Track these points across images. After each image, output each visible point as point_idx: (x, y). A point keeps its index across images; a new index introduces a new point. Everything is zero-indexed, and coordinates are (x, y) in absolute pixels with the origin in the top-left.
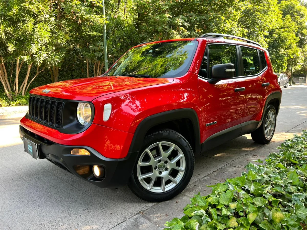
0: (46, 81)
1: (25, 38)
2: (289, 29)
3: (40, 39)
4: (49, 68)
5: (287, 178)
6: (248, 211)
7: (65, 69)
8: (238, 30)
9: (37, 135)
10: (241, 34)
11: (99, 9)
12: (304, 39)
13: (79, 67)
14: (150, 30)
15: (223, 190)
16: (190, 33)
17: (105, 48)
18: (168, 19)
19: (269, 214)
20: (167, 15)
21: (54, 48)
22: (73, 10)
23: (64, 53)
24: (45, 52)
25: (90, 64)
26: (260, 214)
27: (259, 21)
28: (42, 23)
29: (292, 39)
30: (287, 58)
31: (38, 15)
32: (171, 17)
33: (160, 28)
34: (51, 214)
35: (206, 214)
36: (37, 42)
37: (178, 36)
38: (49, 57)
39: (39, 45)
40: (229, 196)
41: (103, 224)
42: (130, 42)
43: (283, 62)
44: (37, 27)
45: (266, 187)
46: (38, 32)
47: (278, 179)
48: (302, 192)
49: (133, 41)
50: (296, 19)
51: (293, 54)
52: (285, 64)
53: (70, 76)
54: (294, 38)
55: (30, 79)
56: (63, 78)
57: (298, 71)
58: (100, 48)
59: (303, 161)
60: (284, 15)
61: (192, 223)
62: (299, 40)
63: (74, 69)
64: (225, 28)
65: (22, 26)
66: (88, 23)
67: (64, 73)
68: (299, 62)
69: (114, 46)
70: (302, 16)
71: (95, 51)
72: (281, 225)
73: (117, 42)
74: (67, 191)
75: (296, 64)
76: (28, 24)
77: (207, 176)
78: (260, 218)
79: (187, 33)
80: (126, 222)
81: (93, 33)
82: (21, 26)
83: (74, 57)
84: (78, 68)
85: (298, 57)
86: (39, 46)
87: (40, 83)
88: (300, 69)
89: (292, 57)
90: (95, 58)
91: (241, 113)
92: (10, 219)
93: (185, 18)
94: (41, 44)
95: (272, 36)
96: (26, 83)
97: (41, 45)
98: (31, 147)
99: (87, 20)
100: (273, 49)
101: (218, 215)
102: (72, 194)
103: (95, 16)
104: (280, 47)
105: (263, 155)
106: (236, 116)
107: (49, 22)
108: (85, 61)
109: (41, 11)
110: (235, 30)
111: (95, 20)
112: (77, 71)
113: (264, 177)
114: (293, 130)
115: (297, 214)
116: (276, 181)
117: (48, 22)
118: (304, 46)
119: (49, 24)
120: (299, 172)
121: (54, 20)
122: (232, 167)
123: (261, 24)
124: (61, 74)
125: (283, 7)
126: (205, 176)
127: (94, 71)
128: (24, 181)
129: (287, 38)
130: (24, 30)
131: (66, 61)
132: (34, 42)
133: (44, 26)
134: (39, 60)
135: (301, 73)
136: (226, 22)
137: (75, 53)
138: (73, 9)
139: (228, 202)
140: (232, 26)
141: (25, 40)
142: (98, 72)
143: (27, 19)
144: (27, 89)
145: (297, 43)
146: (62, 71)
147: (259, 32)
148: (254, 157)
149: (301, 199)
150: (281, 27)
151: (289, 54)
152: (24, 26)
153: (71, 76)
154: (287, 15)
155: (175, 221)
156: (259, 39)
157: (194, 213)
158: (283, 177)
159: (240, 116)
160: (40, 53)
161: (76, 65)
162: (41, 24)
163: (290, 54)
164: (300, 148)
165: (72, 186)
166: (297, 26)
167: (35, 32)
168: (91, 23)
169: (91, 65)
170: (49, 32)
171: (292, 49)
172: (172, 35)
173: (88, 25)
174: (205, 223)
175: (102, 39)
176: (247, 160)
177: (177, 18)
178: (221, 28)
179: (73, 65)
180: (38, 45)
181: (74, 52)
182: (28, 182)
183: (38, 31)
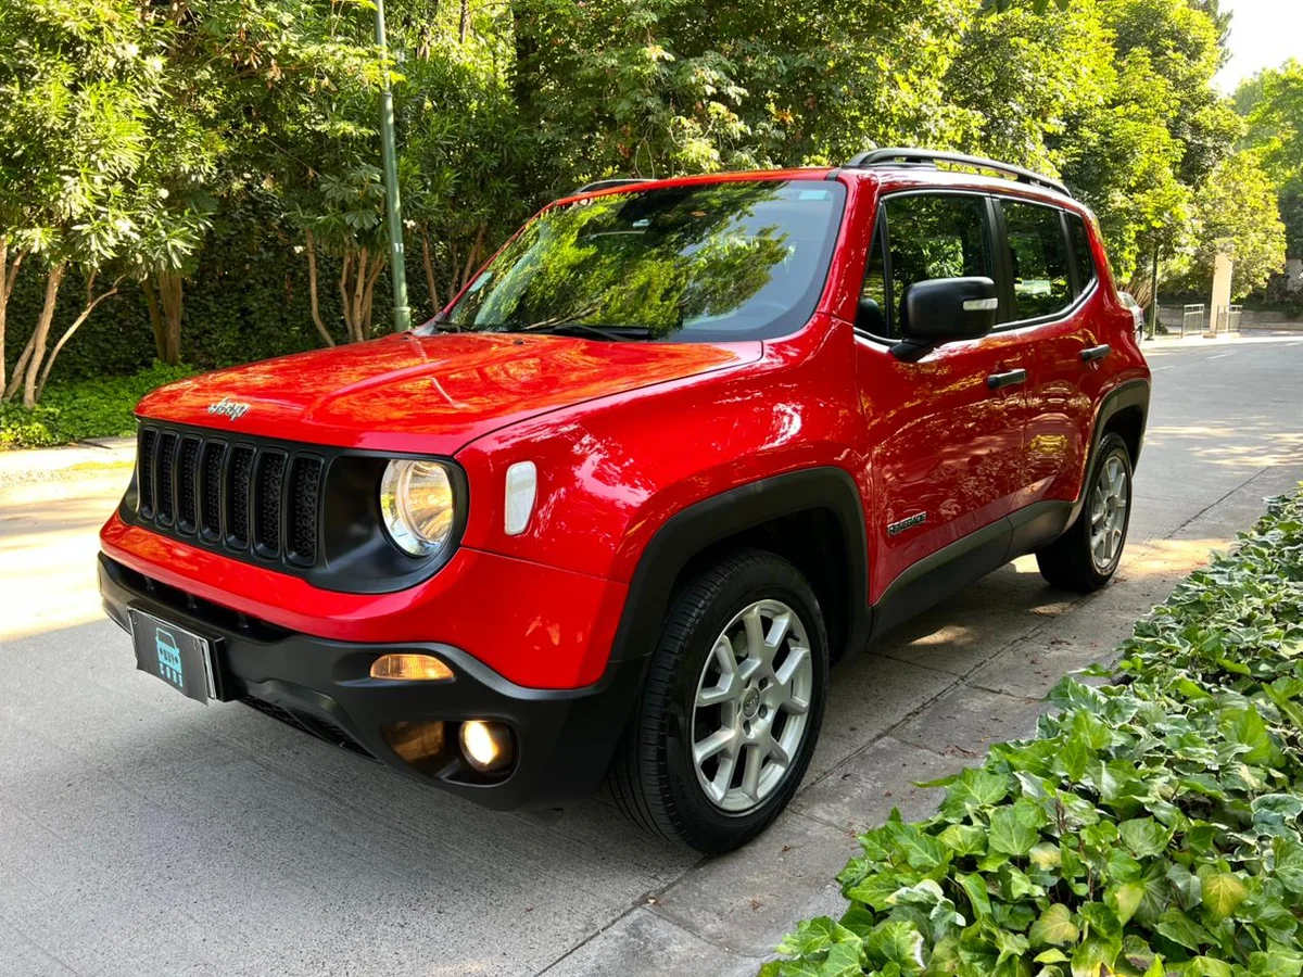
0: (127, 339)
1: (30, 147)
2: (1142, 107)
3: (102, 152)
4: (141, 279)
5: (1220, 734)
6: (1107, 877)
7: (211, 281)
8: (943, 116)
9: (199, 600)
10: (960, 133)
11: (353, 18)
12: (1203, 149)
13: (273, 273)
14: (580, 115)
15: (993, 797)
16: (749, 129)
17: (390, 190)
18: (655, 67)
19: (1188, 885)
20: (654, 51)
21: (164, 193)
22: (244, 25)
23: (210, 217)
24: (126, 210)
25: (322, 262)
26: (1150, 885)
27: (1027, 76)
28: (107, 81)
29: (1156, 150)
30: (1137, 229)
31: (89, 48)
32: (669, 57)
33: (624, 106)
34: (277, 925)
35: (944, 899)
36: (89, 166)
37: (702, 139)
38: (143, 234)
39: (98, 179)
40: (1028, 820)
41: (504, 954)
42: (495, 163)
43: (1123, 243)
44: (87, 99)
45: (1153, 775)
46: (90, 124)
47: (1195, 743)
48: (1284, 790)
49: (510, 160)
50: (1171, 65)
51: (1159, 212)
52: (1130, 253)
53: (232, 315)
54: (1165, 143)
55: (57, 330)
56: (202, 324)
57: (1176, 281)
58: (367, 192)
59: (1268, 662)
60: (1123, 45)
61: (895, 936)
62: (1185, 151)
63: (251, 281)
64: (894, 106)
65: (20, 98)
66: (313, 81)
67: (208, 301)
68: (1183, 242)
69: (429, 183)
70: (1195, 51)
71: (344, 207)
72: (1236, 922)
73: (440, 162)
74: (319, 824)
75: (1169, 253)
76: (46, 86)
77: (887, 733)
78: (1153, 902)
79: (737, 127)
80: (596, 943)
81: (338, 127)
82: (14, 98)
83: (248, 230)
84: (270, 278)
85: (1178, 224)
86: (99, 186)
87: (102, 345)
88: (1185, 270)
89: (1157, 224)
90: (346, 233)
91: (994, 474)
92: (99, 957)
93: (728, 64)
94: (103, 177)
95: (1076, 137)
96: (39, 351)
97: (104, 182)
98: (176, 652)
99: (307, 68)
100: (1080, 191)
101: (992, 898)
102: (343, 834)
103: (342, 52)
104: (1108, 182)
105: (1090, 640)
106: (977, 488)
107: (141, 78)
108: (298, 249)
109: (102, 29)
110: (934, 118)
111: (345, 66)
112: (267, 292)
113: (1138, 737)
114: (1187, 528)
115: (1283, 878)
116: (1186, 751)
117: (135, 77)
118: (1203, 178)
119: (137, 87)
120: (1263, 709)
121: (159, 69)
122: (980, 694)
123: (1033, 86)
124: (195, 304)
125: (1118, 16)
126: (879, 737)
127: (343, 290)
128: (124, 791)
129: (1134, 144)
130: (28, 112)
131: (216, 249)
132: (74, 165)
133: (118, 94)
134: (101, 248)
135: (1190, 287)
136: (897, 83)
137: (254, 212)
138: (245, 20)
139: (1025, 846)
140: (921, 100)
141: (34, 160)
142: (361, 294)
143: (38, 65)
144: (45, 375)
145: (1176, 163)
146: (197, 292)
147: (1023, 120)
148: (1059, 646)
149: (1289, 817)
150: (1113, 100)
151: (1144, 210)
152: (28, 98)
153: (238, 315)
154: (1134, 50)
155: (821, 930)
156: (1025, 148)
157: (898, 897)
158: (1208, 731)
159: (991, 484)
160: (103, 215)
161: (261, 267)
162: (104, 85)
163: (1149, 210)
164: (1246, 611)
165: (340, 802)
166: (1174, 94)
167: (78, 122)
168: (327, 79)
169: (327, 264)
170: (138, 119)
171: (1159, 190)
172: (675, 135)
173: (313, 88)
174: (946, 934)
175: (373, 150)
176: (1033, 662)
177: (695, 61)
178: (876, 107)
179: (247, 267)
180: (91, 181)
181: (250, 207)
182: (143, 793)
183: (92, 117)
